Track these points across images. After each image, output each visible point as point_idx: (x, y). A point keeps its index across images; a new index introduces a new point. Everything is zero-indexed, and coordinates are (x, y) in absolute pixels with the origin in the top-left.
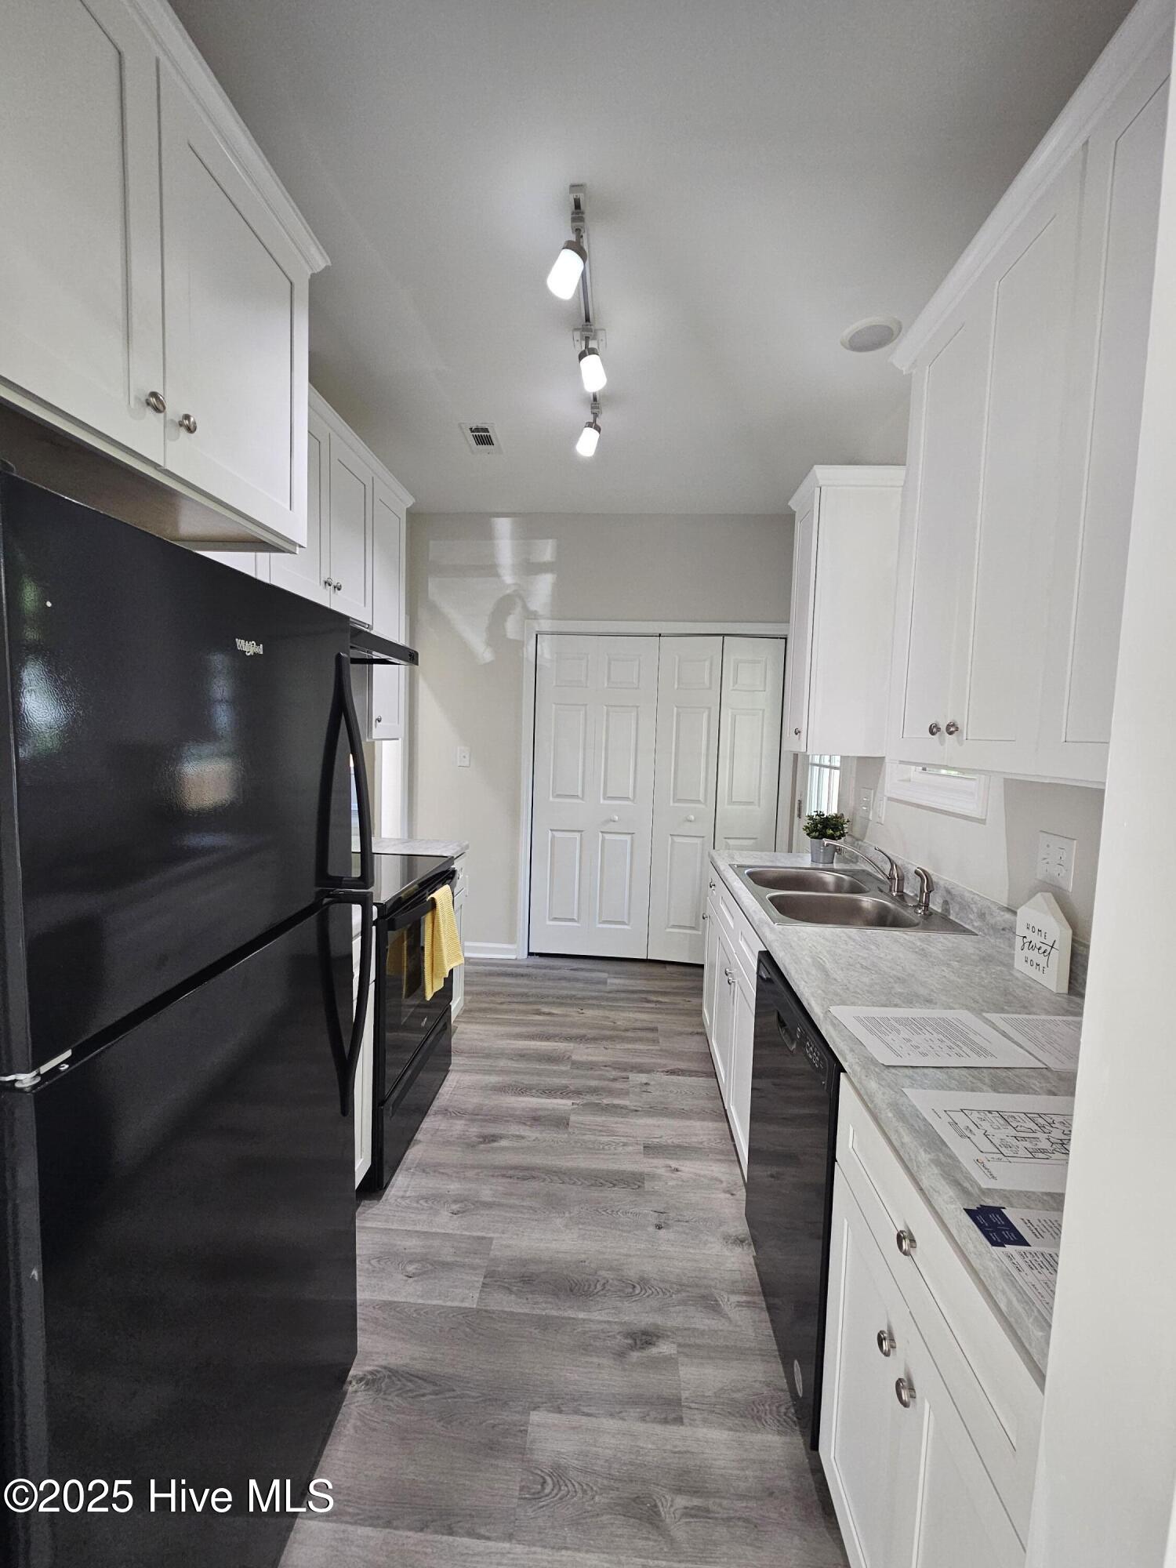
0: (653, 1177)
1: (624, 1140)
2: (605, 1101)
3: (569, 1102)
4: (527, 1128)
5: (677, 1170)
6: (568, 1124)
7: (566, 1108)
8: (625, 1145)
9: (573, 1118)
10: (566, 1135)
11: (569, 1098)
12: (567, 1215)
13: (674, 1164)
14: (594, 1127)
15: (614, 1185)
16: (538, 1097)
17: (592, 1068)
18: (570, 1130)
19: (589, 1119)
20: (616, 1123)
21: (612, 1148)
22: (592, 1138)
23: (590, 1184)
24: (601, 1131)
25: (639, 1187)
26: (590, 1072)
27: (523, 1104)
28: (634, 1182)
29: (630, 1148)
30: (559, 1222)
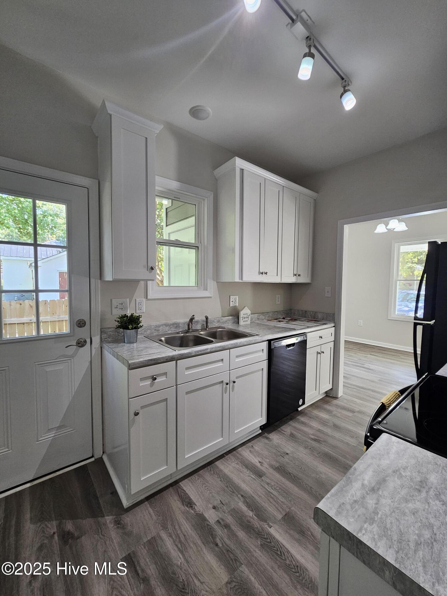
0: (272, 466)
1: (266, 486)
2: (251, 514)
3: (272, 531)
4: (312, 530)
5: (260, 462)
6: (286, 514)
7: (277, 527)
8: (268, 484)
9: (280, 516)
10: (292, 508)
11: (269, 534)
12: (318, 476)
13: (258, 465)
14: (274, 502)
15: (290, 473)
16: (288, 552)
17: (228, 551)
18: (288, 510)
19: (271, 509)
20: (260, 497)
21: (275, 486)
22: (280, 498)
23: (300, 480)
24: (272, 498)
25: (281, 467)
26: (233, 546)
27: (304, 553)
28: (281, 470)
29: (267, 481)
30: (323, 476)
